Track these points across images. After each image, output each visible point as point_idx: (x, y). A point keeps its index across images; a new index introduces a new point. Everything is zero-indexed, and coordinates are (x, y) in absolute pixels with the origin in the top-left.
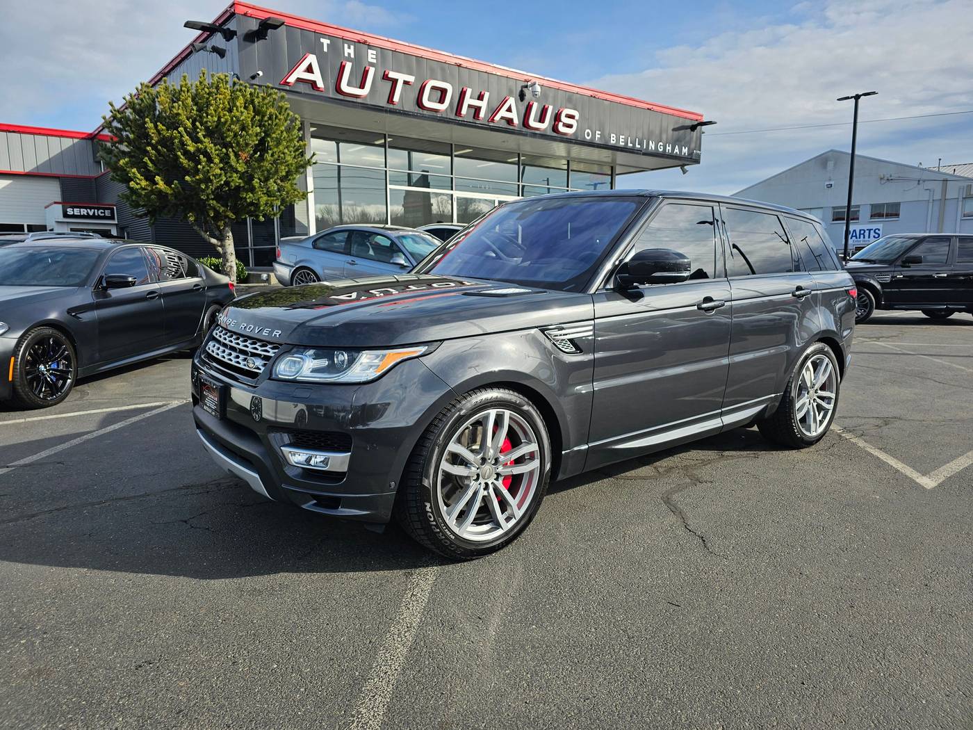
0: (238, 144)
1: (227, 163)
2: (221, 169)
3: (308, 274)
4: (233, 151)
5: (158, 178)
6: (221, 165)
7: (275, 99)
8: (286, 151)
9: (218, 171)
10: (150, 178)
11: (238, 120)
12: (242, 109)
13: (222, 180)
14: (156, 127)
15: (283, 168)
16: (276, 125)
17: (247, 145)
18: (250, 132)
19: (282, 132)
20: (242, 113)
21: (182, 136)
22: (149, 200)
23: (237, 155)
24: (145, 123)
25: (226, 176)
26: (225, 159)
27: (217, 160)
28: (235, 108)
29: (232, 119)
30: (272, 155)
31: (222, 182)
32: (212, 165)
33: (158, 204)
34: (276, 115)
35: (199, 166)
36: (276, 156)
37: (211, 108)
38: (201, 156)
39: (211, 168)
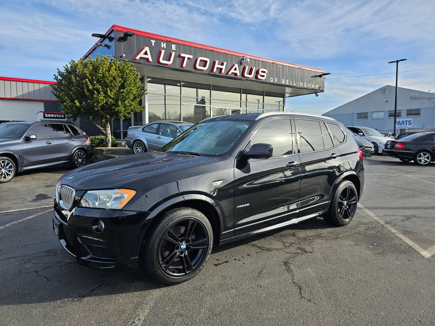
0: (111, 86)
1: (107, 94)
2: (104, 97)
3: (140, 143)
4: (109, 89)
5: (76, 101)
6: (104, 95)
7: (128, 66)
8: (133, 89)
9: (102, 98)
10: (73, 101)
11: (112, 75)
12: (114, 71)
13: (104, 102)
14: (76, 79)
15: (132, 96)
16: (129, 77)
17: (115, 86)
18: (117, 81)
19: (131, 80)
20: (113, 72)
21: (87, 83)
22: (72, 111)
23: (111, 91)
24: (72, 77)
25: (106, 100)
26: (106, 93)
27: (102, 93)
28: (111, 70)
29: (109, 75)
30: (127, 91)
31: (104, 103)
32: (100, 95)
33: (76, 112)
34: (129, 73)
35: (94, 96)
36: (128, 91)
37: (100, 70)
38: (95, 92)
39: (99, 96)
